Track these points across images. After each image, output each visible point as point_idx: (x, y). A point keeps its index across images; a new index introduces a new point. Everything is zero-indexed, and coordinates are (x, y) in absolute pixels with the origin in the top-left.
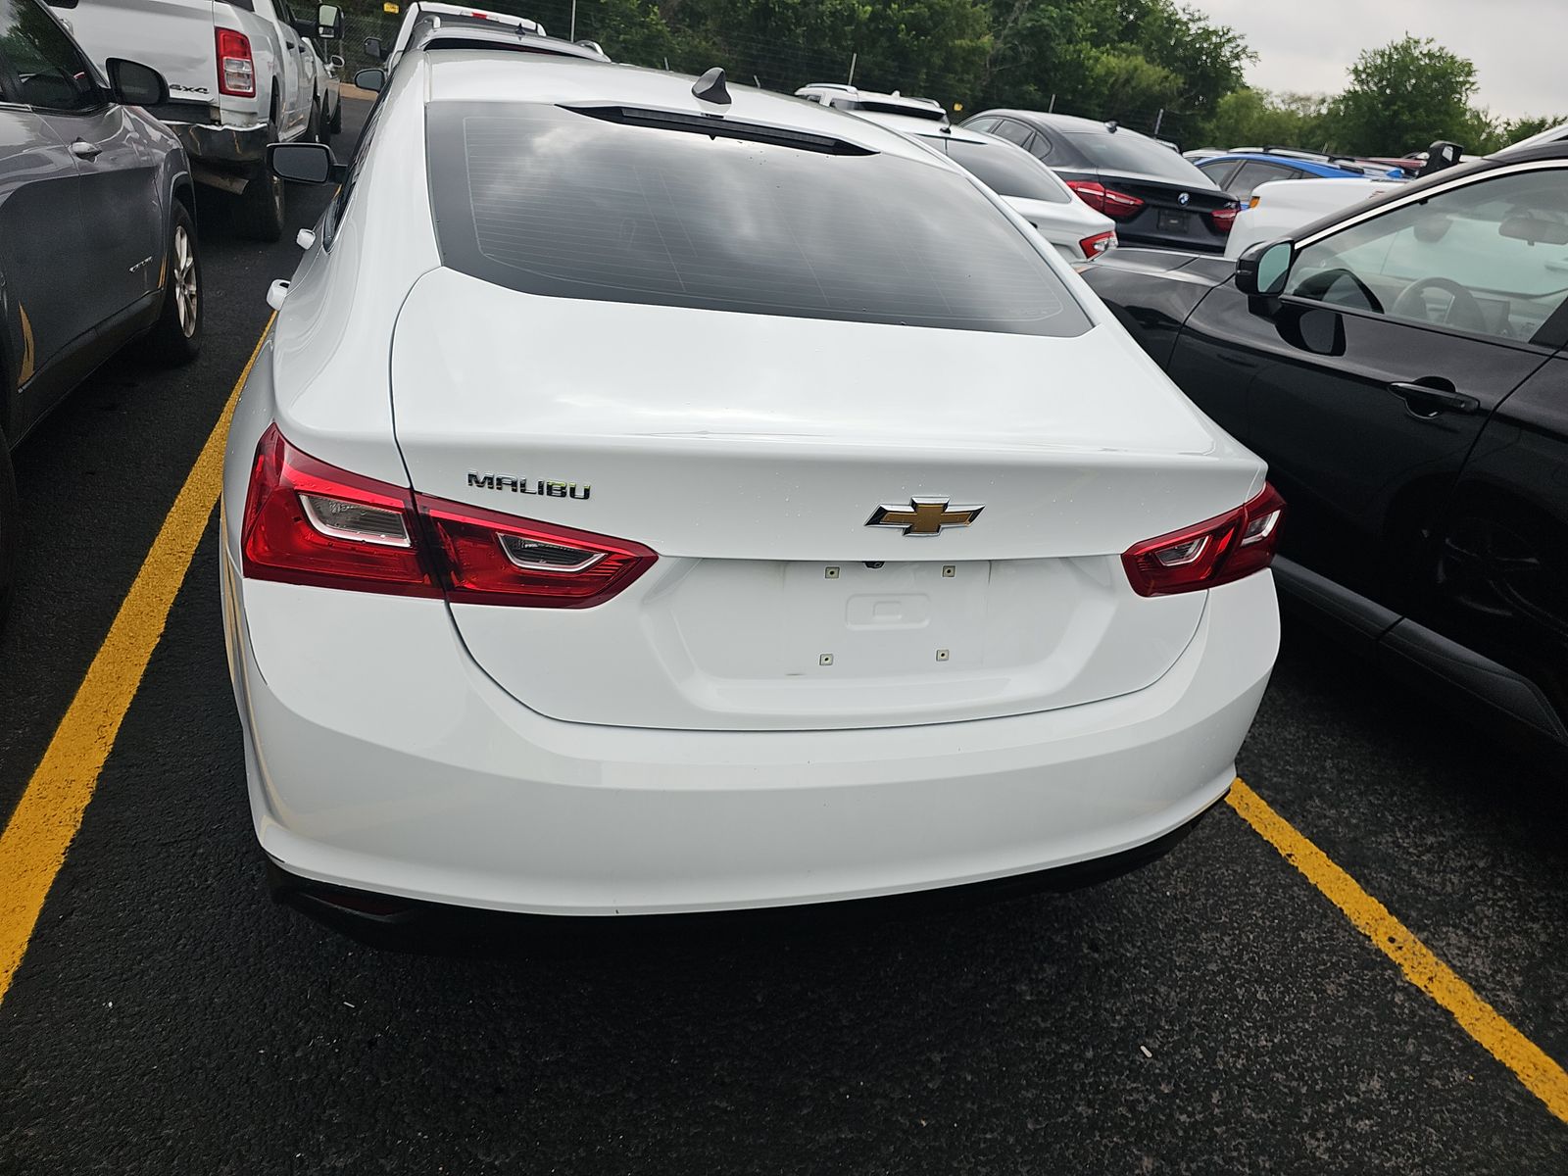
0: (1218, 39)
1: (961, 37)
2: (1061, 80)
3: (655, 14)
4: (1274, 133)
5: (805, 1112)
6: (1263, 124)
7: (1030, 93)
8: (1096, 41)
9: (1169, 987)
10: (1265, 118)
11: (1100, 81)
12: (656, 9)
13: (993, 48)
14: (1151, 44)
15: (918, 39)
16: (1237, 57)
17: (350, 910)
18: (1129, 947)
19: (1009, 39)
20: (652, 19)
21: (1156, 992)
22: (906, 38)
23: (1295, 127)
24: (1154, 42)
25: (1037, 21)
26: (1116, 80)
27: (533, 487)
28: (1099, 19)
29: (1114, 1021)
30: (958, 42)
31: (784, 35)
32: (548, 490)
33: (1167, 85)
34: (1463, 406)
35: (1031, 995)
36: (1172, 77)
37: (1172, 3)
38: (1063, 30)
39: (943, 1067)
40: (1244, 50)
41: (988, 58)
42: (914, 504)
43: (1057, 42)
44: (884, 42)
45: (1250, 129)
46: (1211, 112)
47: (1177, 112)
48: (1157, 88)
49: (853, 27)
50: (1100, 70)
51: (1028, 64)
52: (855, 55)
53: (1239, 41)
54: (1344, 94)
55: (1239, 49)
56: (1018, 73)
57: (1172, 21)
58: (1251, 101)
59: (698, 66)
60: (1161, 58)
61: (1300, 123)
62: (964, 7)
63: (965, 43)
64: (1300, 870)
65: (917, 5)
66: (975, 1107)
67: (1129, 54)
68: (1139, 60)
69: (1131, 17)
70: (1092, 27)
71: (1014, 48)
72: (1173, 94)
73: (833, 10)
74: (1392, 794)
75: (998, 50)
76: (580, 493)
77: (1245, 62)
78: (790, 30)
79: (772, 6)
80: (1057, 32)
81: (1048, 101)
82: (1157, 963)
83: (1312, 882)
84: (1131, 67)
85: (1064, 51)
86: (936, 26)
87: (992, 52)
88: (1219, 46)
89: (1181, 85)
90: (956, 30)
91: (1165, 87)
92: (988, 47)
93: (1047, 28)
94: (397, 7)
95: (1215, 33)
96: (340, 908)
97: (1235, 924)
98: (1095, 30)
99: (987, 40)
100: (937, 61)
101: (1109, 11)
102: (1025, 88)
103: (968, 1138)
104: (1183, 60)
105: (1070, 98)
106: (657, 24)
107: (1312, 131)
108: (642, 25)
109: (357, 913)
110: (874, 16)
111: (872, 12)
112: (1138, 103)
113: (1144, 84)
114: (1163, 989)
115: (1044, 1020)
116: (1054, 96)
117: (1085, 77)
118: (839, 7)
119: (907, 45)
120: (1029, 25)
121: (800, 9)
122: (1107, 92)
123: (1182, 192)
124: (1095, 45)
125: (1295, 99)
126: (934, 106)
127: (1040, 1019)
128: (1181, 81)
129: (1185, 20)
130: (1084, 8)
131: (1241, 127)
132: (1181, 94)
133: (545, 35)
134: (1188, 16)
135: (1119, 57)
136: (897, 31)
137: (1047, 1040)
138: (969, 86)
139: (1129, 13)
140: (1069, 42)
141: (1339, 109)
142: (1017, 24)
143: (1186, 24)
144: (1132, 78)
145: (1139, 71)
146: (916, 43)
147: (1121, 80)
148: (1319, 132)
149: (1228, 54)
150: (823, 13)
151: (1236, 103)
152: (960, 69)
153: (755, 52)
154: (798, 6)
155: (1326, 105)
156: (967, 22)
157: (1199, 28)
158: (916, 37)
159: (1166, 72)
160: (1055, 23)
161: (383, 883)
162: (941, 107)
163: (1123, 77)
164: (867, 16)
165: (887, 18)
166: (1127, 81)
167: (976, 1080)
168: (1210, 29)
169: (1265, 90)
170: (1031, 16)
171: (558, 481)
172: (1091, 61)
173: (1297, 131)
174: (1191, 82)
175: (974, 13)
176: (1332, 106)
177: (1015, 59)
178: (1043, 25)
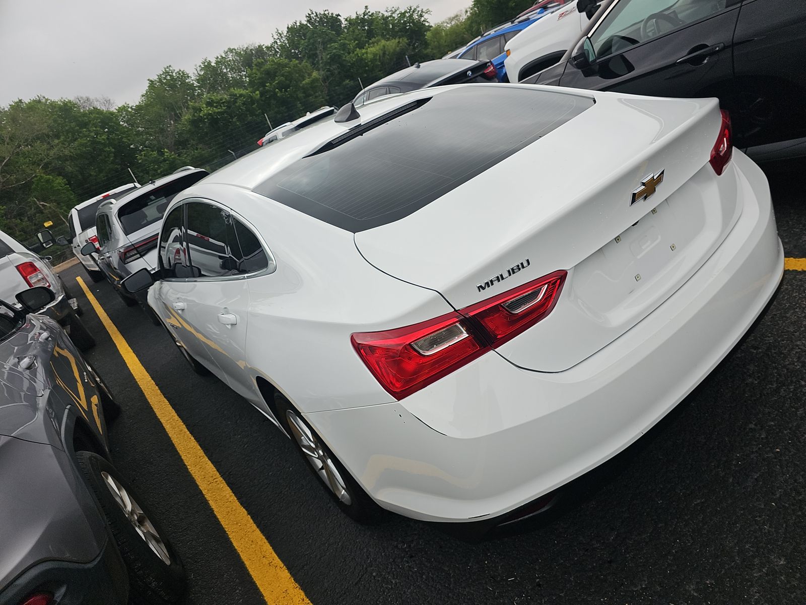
0: (409, 14)
1: (304, 80)
2: (357, 71)
3: (167, 152)
4: (456, 36)
5: (731, 480)
6: (449, 36)
7: (348, 84)
8: (361, 46)
9: (800, 340)
10: (448, 33)
11: (373, 60)
12: (166, 150)
13: (320, 75)
14: (383, 33)
15: (287, 92)
16: (421, 16)
17: (527, 516)
18: (767, 339)
19: (324, 68)
20: (168, 155)
21: (797, 346)
22: (281, 94)
23: (463, 29)
24: (384, 31)
25: (331, 53)
26: (380, 56)
27: (505, 275)
28: (354, 37)
29: (796, 366)
30: (304, 82)
31: (229, 126)
32: (512, 272)
33: (401, 45)
34: (717, 49)
35: (756, 380)
36: (401, 40)
37: (379, 12)
38: (343, 50)
39: (759, 427)
40: (422, 11)
41: (321, 81)
42: (644, 184)
43: (344, 56)
44: (273, 102)
45: (445, 42)
46: (426, 44)
47: (413, 53)
48: (398, 48)
49: (256, 104)
50: (370, 56)
51: (339, 73)
52: (265, 115)
53: (418, 9)
54: (473, 3)
55: (420, 12)
56: (337, 79)
57: (385, 19)
58: (438, 31)
59: (200, 163)
60: (391, 36)
61: (464, 26)
62: (297, 66)
63: (307, 81)
64: (791, 269)
65: (277, 78)
66: (788, 431)
67: (377, 42)
68: (383, 42)
69: (366, 28)
70: (354, 42)
71: (329, 70)
72: (405, 46)
73: (243, 102)
74: (787, 222)
75: (323, 75)
76: (525, 264)
77: (426, 16)
78: (230, 122)
79: (215, 117)
80: (342, 52)
81: (357, 82)
82: (785, 336)
83: (800, 270)
84: (382, 47)
85: (349, 58)
86: (291, 82)
87: (321, 77)
88: (411, 16)
89: (407, 41)
90: (300, 78)
91: (401, 46)
92: (317, 76)
93: (337, 53)
94: (50, 222)
95: (406, 12)
96: (521, 518)
97: (794, 303)
98: (357, 42)
99: (315, 74)
100: (301, 95)
101: (356, 31)
102: (344, 83)
103: (800, 442)
104: (400, 31)
105: (366, 75)
106: (170, 156)
107: (471, 26)
108: (165, 160)
109: (531, 515)
110: (262, 94)
111: (260, 93)
112: (395, 60)
113: (392, 50)
114: (798, 343)
115: (772, 385)
116: (359, 79)
117: (366, 63)
118: (244, 99)
119: (284, 97)
120: (328, 57)
121: (229, 111)
122: (379, 63)
123: (467, 72)
124: (361, 47)
125: (451, 19)
126: (327, 109)
127: (770, 386)
128: (406, 39)
129: (390, 15)
130: (345, 36)
131: (441, 43)
132: (409, 45)
133: (141, 186)
134: (390, 12)
135: (374, 46)
136: (275, 94)
137: (782, 390)
138: (321, 97)
139: (364, 27)
140: (349, 53)
141: (475, 11)
142: (323, 60)
143: (391, 16)
144: (385, 51)
145: (386, 47)
146: (287, 93)
147: (381, 55)
148: (474, 25)
149: (417, 17)
150: (239, 106)
151: (433, 35)
152: (313, 93)
153: (221, 141)
154: (227, 110)
155: (469, 12)
156: (303, 72)
157: (398, 14)
158: (286, 91)
159: (397, 40)
160: (338, 49)
161: (534, 494)
162: (330, 107)
163: (381, 53)
164: (259, 96)
165: (267, 91)
166: (384, 54)
167: (776, 422)
168: (403, 12)
169: (440, 23)
170: (327, 52)
171: (514, 265)
172: (365, 55)
173: (465, 30)
174: (410, 38)
175: (303, 67)
176: (471, 11)
177: (332, 74)
178: (334, 53)
